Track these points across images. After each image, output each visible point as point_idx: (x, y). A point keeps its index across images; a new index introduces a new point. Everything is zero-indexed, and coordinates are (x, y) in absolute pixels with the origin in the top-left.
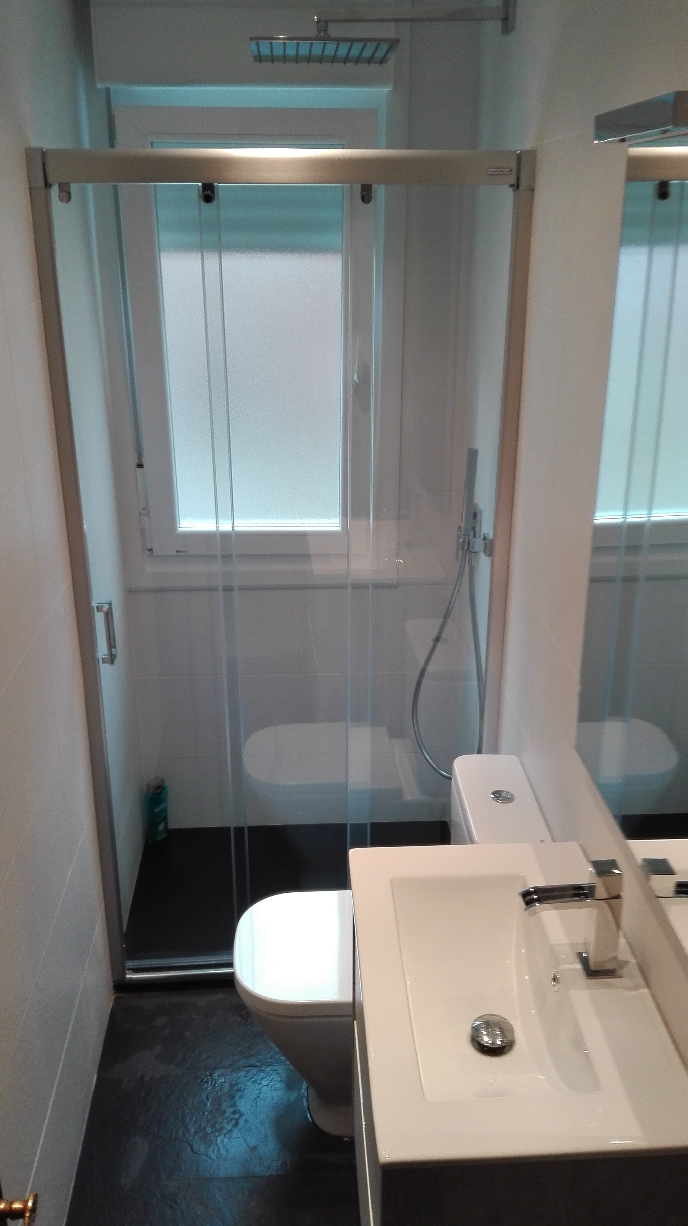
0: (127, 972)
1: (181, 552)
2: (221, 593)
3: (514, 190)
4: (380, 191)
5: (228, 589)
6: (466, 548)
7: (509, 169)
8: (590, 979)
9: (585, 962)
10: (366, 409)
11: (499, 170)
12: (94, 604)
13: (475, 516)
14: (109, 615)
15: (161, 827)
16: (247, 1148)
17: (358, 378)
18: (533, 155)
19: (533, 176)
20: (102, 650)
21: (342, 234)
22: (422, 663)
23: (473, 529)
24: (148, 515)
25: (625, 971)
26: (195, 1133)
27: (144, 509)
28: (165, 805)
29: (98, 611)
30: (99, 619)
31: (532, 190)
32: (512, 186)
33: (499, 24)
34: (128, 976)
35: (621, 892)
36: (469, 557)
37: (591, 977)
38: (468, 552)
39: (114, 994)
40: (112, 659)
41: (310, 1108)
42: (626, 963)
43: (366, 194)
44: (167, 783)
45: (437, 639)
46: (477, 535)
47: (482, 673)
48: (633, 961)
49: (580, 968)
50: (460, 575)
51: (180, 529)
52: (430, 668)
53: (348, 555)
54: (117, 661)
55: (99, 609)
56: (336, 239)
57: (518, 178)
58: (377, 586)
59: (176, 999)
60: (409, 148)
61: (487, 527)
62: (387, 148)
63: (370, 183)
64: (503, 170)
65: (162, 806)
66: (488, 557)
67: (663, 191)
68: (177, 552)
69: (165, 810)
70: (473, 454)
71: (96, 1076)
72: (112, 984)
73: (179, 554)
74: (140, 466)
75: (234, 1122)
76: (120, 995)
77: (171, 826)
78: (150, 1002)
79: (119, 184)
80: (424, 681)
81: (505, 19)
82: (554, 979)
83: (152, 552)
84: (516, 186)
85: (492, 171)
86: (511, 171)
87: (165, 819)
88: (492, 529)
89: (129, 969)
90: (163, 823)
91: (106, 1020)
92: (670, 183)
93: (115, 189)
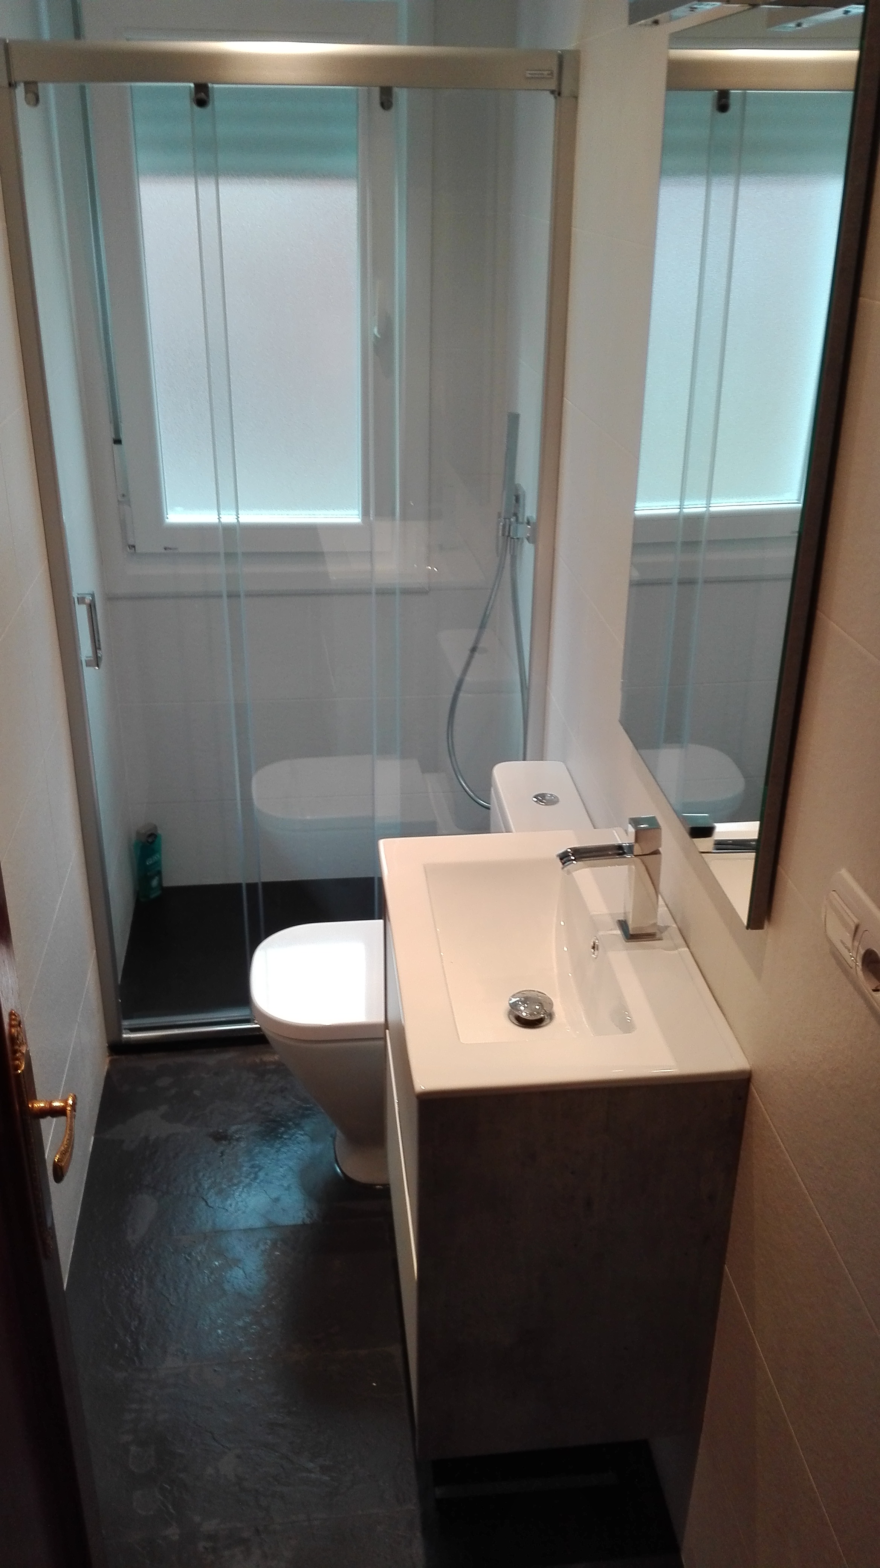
0: (124, 1031)
1: (170, 549)
2: (225, 599)
3: (555, 98)
4: (402, 96)
6: (507, 534)
7: (550, 72)
8: (629, 942)
9: (623, 925)
10: (388, 371)
11: (538, 72)
12: (75, 595)
13: (517, 499)
14: (91, 607)
15: (155, 883)
16: (269, 1199)
17: (379, 332)
18: (576, 55)
19: (576, 80)
20: (86, 650)
21: (358, 155)
22: (458, 674)
23: (515, 515)
24: (129, 503)
25: (665, 934)
26: (209, 1188)
27: (123, 495)
28: (158, 856)
29: (78, 603)
30: (81, 613)
31: (576, 97)
32: (552, 92)
34: (124, 1036)
35: (660, 847)
36: (510, 545)
37: (630, 940)
38: (509, 538)
39: (109, 1056)
40: (96, 661)
41: (338, 1159)
42: (667, 927)
43: (386, 100)
44: (160, 832)
45: (474, 650)
46: (520, 520)
47: (525, 677)
48: (675, 926)
49: (620, 933)
50: (501, 568)
51: (168, 521)
52: (468, 679)
53: (371, 552)
54: (102, 665)
55: (81, 600)
56: (350, 162)
57: (560, 84)
58: (407, 592)
59: (182, 1059)
60: (436, 43)
61: (530, 510)
62: (410, 43)
63: (391, 85)
64: (543, 72)
65: (155, 858)
66: (531, 544)
67: (723, 103)
68: (165, 549)
69: (158, 863)
70: (514, 420)
71: (93, 1138)
72: (107, 1045)
73: (168, 551)
74: (118, 441)
75: (252, 1176)
76: (115, 1057)
77: (167, 883)
78: (151, 1063)
79: (86, 85)
80: (461, 695)
82: (593, 948)
83: (135, 550)
84: (557, 93)
85: (530, 74)
86: (552, 74)
87: (159, 873)
88: (535, 511)
89: (125, 1029)
90: (157, 878)
91: (102, 1083)
92: (731, 93)
93: (82, 90)
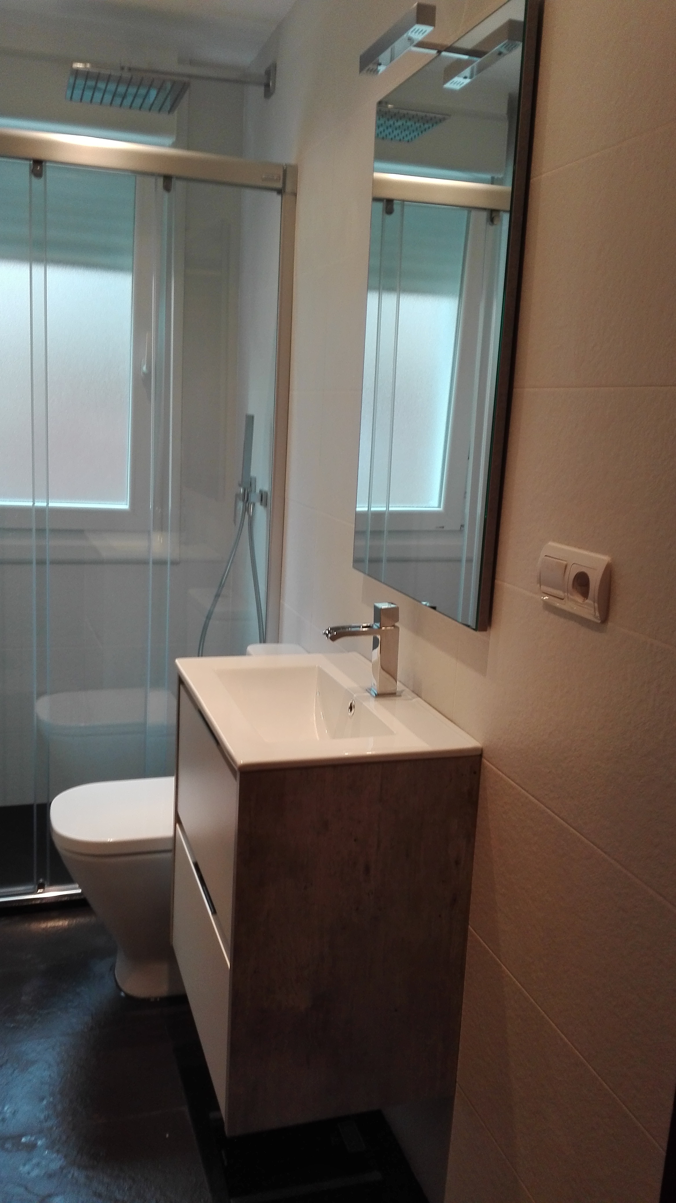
2: (34, 565)
3: (281, 196)
4: (178, 185)
5: (41, 562)
6: (246, 500)
7: (278, 176)
11: (271, 176)
17: (147, 369)
19: (295, 183)
21: (133, 255)
31: (295, 195)
32: (279, 192)
33: (262, 89)
37: (378, 697)
38: (247, 503)
43: (168, 185)
49: (369, 695)
56: (127, 258)
57: (284, 183)
58: (161, 563)
64: (274, 176)
67: (389, 208)
70: (250, 420)
81: (267, 86)
82: (350, 708)
84: (282, 192)
85: (265, 177)
86: (279, 178)
92: (395, 202)
